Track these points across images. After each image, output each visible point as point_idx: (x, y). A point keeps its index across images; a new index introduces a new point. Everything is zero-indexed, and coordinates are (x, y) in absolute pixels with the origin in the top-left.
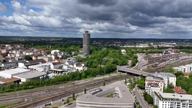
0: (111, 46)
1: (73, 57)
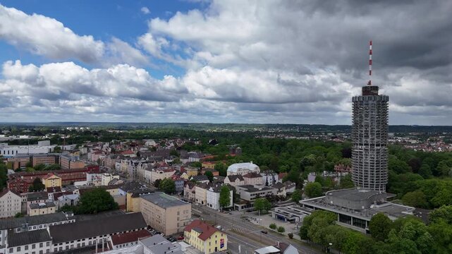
1: (301, 205)
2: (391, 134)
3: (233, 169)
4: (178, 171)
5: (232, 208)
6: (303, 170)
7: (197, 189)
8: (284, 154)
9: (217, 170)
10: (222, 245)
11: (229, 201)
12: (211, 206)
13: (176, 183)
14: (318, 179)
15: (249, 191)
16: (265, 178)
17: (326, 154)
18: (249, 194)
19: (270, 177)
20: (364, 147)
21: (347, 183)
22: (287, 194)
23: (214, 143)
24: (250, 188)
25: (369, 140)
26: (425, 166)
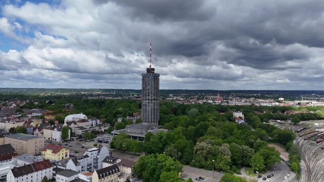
0: (204, 103)
1: (112, 134)
2: (171, 95)
3: (69, 118)
4: (26, 122)
5: (70, 140)
6: (115, 117)
7: (45, 131)
8: (104, 109)
9: (57, 120)
10: (66, 156)
11: (68, 136)
12: (56, 140)
13: (28, 129)
14: (123, 121)
15: (81, 129)
16: (90, 122)
17: (130, 107)
18: (81, 131)
19: (94, 122)
20: (147, 101)
21: (139, 121)
22: (105, 130)
23: (50, 103)
24: (81, 128)
25: (150, 97)
26: (179, 111)
